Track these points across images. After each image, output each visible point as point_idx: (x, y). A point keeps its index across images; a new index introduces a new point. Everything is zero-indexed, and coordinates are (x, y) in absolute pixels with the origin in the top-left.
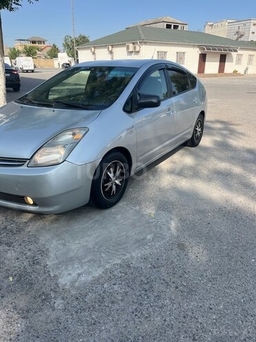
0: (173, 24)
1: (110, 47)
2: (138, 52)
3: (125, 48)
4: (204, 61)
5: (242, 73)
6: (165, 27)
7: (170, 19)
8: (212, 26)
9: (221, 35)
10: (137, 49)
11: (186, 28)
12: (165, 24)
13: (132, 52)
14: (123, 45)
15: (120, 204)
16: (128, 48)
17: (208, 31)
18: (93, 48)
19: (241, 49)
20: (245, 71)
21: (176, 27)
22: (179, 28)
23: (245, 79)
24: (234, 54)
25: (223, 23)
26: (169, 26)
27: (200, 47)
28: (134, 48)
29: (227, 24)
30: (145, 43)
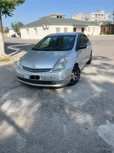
0: (60, 16)
1: (35, 27)
2: (48, 28)
3: (42, 27)
4: (76, 31)
5: (91, 35)
7: (58, 14)
8: (75, 16)
9: (79, 20)
10: (48, 27)
11: (65, 17)
12: (56, 16)
13: (45, 29)
14: (41, 26)
15: (77, 84)
16: (43, 27)
17: (73, 18)
18: (27, 28)
19: (90, 25)
20: (92, 34)
21: (61, 17)
22: (62, 18)
23: (93, 38)
24: (87, 28)
25: (79, 14)
26: (58, 17)
27: (74, 25)
28: (46, 27)
29: (81, 15)
30: (51, 24)
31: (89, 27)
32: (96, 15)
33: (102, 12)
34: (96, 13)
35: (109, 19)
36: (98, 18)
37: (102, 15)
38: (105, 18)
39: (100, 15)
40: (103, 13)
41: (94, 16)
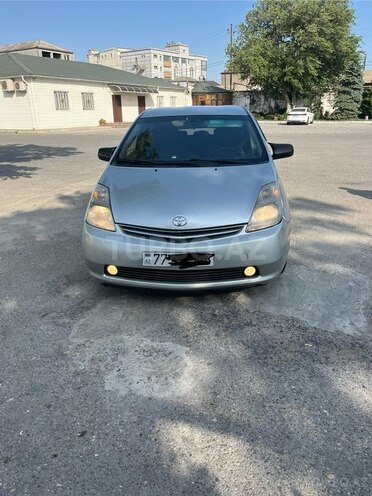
0: (52, 52)
2: (24, 92)
4: (120, 105)
6: (41, 55)
7: (47, 45)
8: (97, 55)
10: (22, 87)
11: (72, 58)
12: (40, 51)
13: (12, 92)
16: (5, 87)
19: (161, 89)
21: (57, 56)
22: (62, 57)
24: (153, 96)
25: (113, 53)
26: (46, 55)
27: (112, 86)
28: (17, 86)
29: (119, 54)
30: (34, 79)
31: (161, 93)
32: (166, 58)
33: (183, 52)
34: (166, 54)
35: (204, 73)
36: (172, 70)
37: (184, 60)
38: (192, 70)
39: (176, 60)
40: (186, 55)
41: (159, 62)
